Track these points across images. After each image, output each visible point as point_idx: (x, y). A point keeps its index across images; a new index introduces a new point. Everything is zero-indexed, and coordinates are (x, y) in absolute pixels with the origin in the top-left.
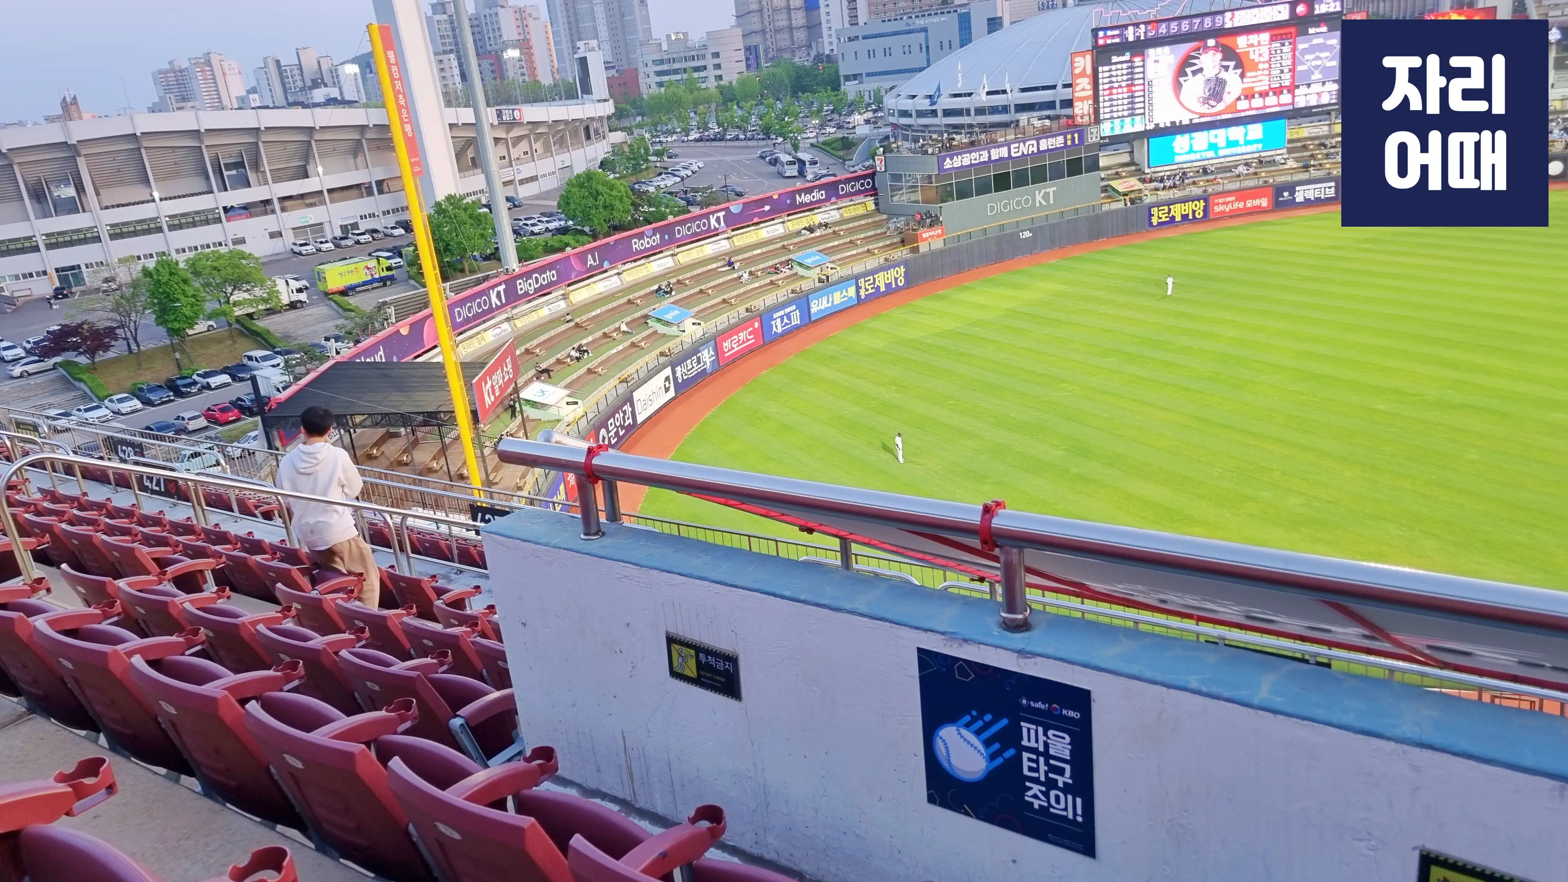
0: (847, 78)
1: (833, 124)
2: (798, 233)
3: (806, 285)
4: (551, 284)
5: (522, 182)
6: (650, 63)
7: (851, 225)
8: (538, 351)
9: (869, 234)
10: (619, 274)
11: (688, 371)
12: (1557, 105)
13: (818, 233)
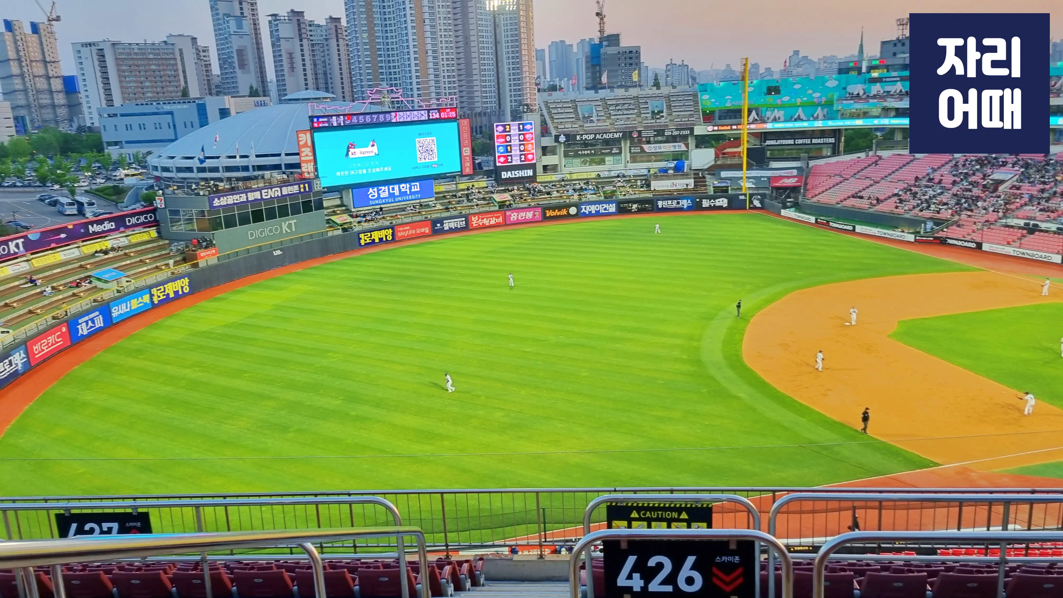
0: (109, 144)
1: (102, 176)
2: (93, 255)
3: (106, 295)
7: (139, 248)
9: (156, 255)
11: (1, 372)
12: (568, 177)
13: (111, 255)
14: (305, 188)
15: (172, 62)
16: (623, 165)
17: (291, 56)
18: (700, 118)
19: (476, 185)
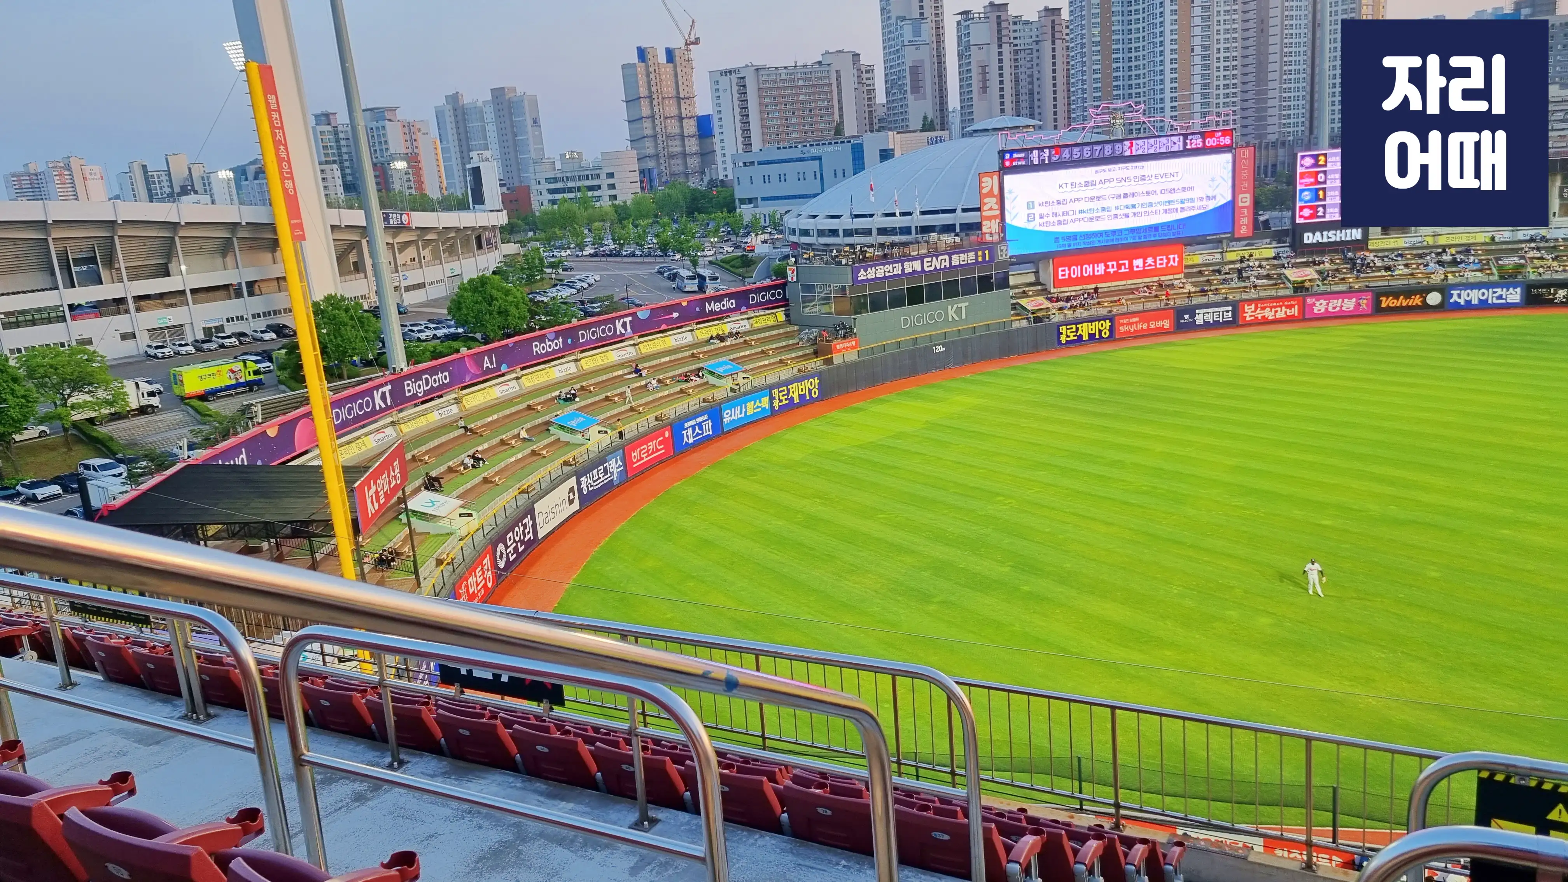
0: (743, 202)
1: (730, 243)
2: (708, 342)
3: (719, 394)
4: (443, 387)
5: (408, 289)
6: (543, 181)
7: (762, 335)
8: (427, 458)
9: (781, 344)
10: (517, 378)
11: (594, 482)
12: (1430, 240)
13: (728, 342)
14: (984, 256)
17: (984, 72)
19: (1257, 254)
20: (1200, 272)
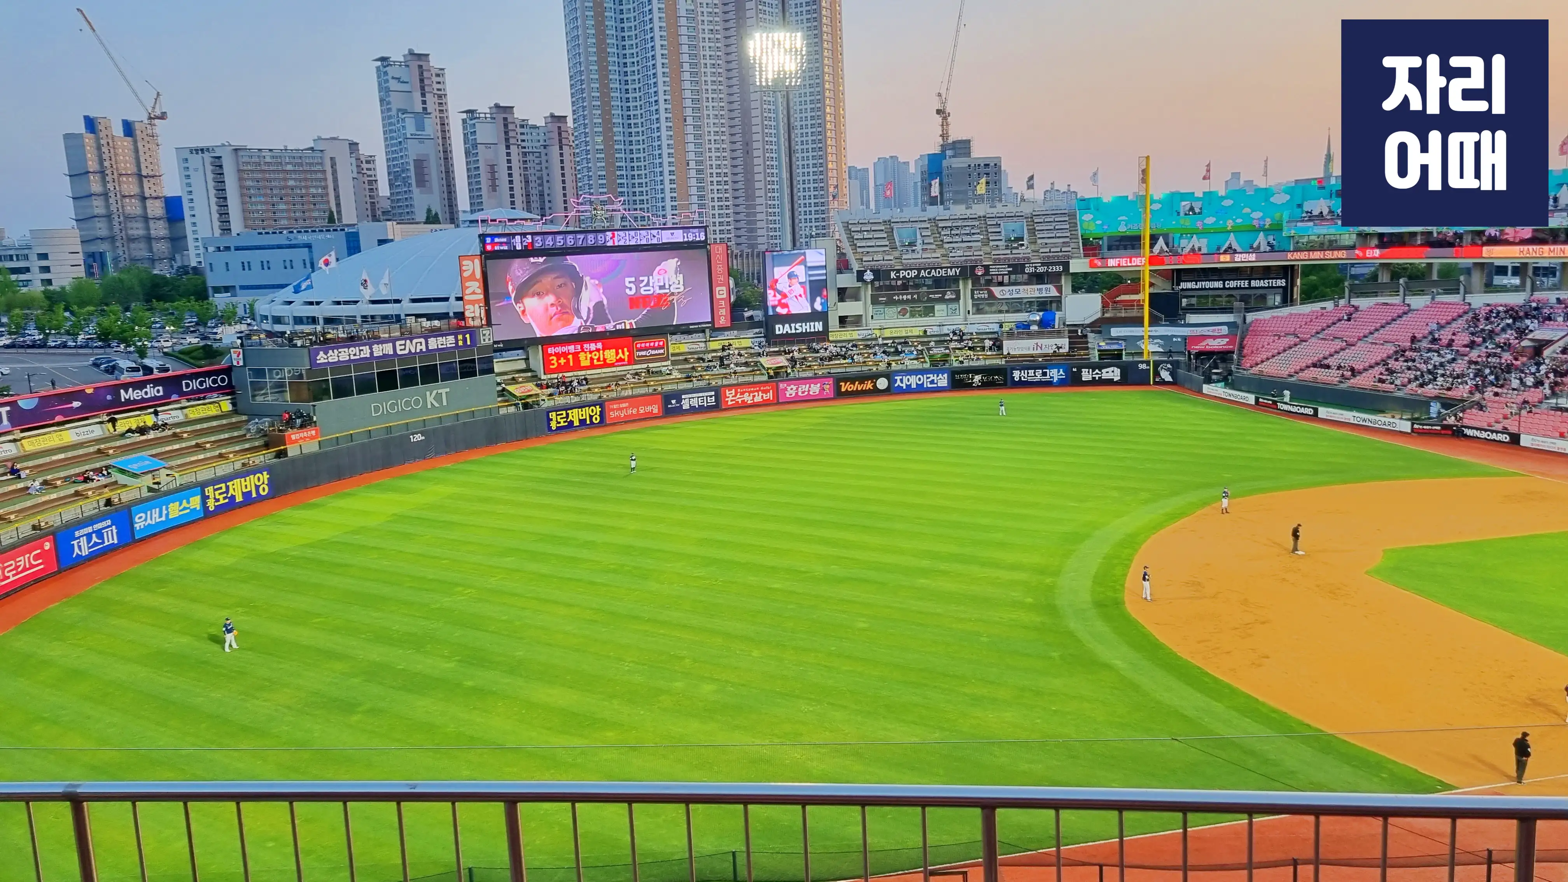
1: (196, 334)
3: (127, 495)
7: (197, 427)
9: (220, 437)
12: (878, 333)
14: (465, 340)
15: (320, 175)
16: (962, 317)
17: (492, 169)
18: (1079, 248)
19: (736, 344)
20: (686, 360)
